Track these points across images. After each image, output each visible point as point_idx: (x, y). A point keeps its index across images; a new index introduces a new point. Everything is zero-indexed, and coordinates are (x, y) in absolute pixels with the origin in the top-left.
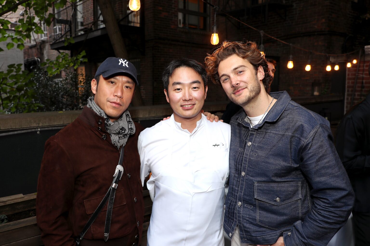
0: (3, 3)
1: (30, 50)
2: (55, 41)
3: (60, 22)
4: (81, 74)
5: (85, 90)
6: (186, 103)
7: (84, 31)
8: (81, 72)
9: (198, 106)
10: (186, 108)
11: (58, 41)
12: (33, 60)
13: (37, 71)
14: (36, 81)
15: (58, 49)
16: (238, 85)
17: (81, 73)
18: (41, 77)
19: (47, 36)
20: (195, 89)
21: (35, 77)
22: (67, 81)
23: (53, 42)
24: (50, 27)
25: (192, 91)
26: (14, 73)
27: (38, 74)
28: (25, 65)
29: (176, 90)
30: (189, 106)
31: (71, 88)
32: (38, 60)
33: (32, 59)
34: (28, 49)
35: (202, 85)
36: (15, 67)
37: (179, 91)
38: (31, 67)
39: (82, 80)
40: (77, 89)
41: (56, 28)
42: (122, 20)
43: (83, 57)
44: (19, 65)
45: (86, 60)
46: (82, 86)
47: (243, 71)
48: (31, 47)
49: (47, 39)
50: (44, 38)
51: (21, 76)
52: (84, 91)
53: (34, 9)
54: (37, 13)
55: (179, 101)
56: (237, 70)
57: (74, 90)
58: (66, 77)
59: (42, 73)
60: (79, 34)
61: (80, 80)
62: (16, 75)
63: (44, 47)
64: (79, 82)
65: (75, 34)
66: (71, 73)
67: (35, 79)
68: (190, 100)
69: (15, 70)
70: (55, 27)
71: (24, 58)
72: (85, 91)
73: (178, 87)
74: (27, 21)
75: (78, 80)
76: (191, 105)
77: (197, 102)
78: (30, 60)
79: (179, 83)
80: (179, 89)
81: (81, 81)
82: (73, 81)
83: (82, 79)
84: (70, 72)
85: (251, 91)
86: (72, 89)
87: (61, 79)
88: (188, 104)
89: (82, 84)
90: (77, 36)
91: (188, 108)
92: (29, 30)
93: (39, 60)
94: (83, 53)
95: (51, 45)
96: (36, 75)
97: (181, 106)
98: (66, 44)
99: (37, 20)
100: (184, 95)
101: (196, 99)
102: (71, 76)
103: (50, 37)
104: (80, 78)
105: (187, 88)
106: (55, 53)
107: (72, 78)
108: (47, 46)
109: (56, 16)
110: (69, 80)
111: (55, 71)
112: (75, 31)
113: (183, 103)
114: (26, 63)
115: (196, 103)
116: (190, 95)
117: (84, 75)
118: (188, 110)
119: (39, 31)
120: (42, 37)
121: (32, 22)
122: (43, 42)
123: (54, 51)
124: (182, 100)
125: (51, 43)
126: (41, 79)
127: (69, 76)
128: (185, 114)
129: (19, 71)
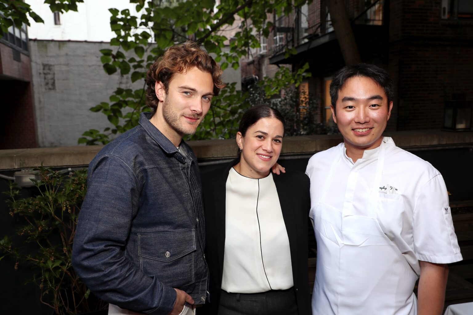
0: (220, 16)
1: (248, 67)
2: (275, 53)
3: (281, 30)
5: (307, 111)
6: (361, 126)
7: (308, 39)
8: (303, 89)
9: (377, 130)
10: (359, 133)
11: (278, 54)
12: (250, 78)
13: (253, 91)
14: (252, 102)
15: (277, 64)
17: (302, 91)
18: (257, 97)
19: (266, 49)
20: (374, 108)
21: (251, 98)
22: (287, 102)
23: (273, 55)
24: (269, 37)
25: (370, 110)
26: (228, 94)
27: (253, 94)
28: (243, 85)
29: (346, 107)
30: (364, 130)
31: (290, 110)
32: (256, 78)
33: (249, 77)
34: (246, 66)
35: (385, 101)
36: (229, 87)
37: (351, 109)
38: (249, 87)
39: (304, 100)
40: (298, 110)
41: (276, 39)
42: (357, 19)
43: (306, 71)
44: (233, 84)
45: (309, 75)
46: (304, 106)
48: (249, 64)
49: (266, 52)
50: (263, 52)
51: (235, 96)
52: (305, 113)
53: (252, 18)
54: (255, 23)
57: (293, 111)
58: (285, 96)
59: (258, 92)
60: (303, 42)
61: (301, 99)
62: (230, 96)
63: (263, 62)
64: (301, 102)
65: (298, 44)
66: (292, 91)
67: (251, 99)
68: (366, 122)
69: (229, 90)
70: (275, 38)
71: (242, 76)
72: (307, 114)
73: (350, 103)
74: (243, 35)
75: (299, 100)
76: (366, 130)
77: (376, 125)
78: (248, 79)
79: (351, 99)
80: (351, 107)
81: (302, 101)
82: (293, 101)
83: (303, 98)
84: (290, 90)
86: (292, 110)
87: (280, 100)
88: (362, 127)
89: (304, 105)
90: (299, 46)
91: (363, 133)
92: (246, 44)
94: (307, 66)
95: (270, 59)
96: (252, 95)
97: (353, 130)
98: (287, 57)
99: (254, 32)
100: (358, 116)
101: (375, 121)
102: (291, 95)
103: (269, 50)
104: (301, 97)
105: (362, 107)
106: (274, 68)
107: (291, 97)
108: (266, 61)
109: (277, 25)
110: (288, 100)
111: (274, 90)
112: (298, 39)
113: (355, 126)
114: (243, 82)
115: (374, 126)
116: (366, 116)
117: (307, 93)
118: (362, 135)
119: (256, 44)
120: (260, 51)
121: (249, 35)
122: (262, 56)
123: (273, 66)
124: (354, 122)
125: (270, 57)
126: (256, 100)
127: (288, 95)
128: (358, 142)
129: (233, 91)
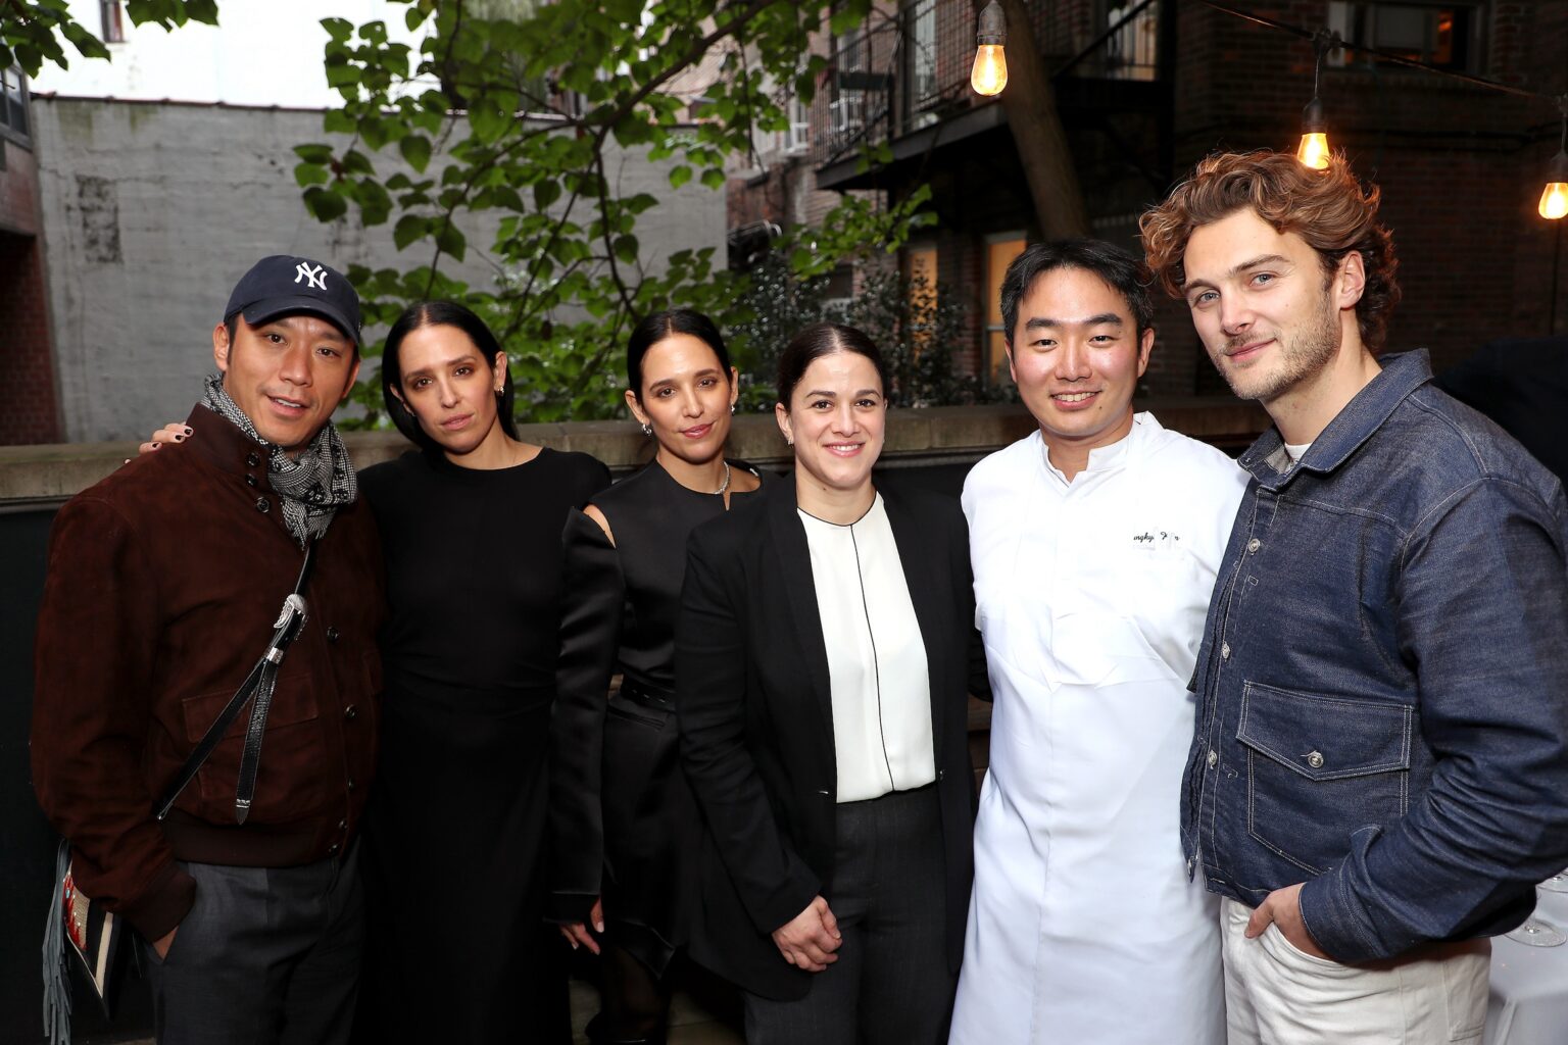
0: (661, 36)
1: (748, 196)
2: (833, 155)
3: (852, 82)
4: (916, 281)
5: (931, 340)
6: (1071, 388)
7: (937, 113)
8: (917, 272)
10: (1068, 404)
11: (842, 158)
12: (757, 229)
13: (764, 274)
14: (762, 309)
15: (840, 188)
16: (1248, 327)
17: (916, 276)
18: (776, 294)
19: (807, 140)
20: (1101, 343)
21: (759, 296)
22: (868, 310)
23: (827, 160)
24: (815, 102)
25: (1090, 348)
26: (688, 282)
27: (767, 285)
28: (731, 250)
29: (1036, 343)
30: (1078, 398)
31: (879, 335)
32: (774, 230)
33: (755, 226)
34: (742, 192)
35: (1129, 327)
36: (692, 262)
37: (1047, 347)
38: (751, 259)
39: (921, 303)
40: (905, 336)
41: (839, 108)
42: (1081, 58)
43: (922, 208)
44: (707, 252)
45: (931, 220)
46: (921, 324)
47: (1274, 276)
48: (754, 184)
49: (807, 150)
50: (797, 147)
51: (709, 289)
52: (925, 346)
53: (760, 44)
54: (770, 59)
55: (1045, 379)
56: (1252, 270)
57: (888, 339)
58: (864, 291)
59: (780, 279)
60: (922, 124)
61: (914, 301)
62: (695, 287)
63: (797, 181)
64: (912, 310)
65: (905, 128)
66: (885, 276)
67: (757, 301)
68: (1080, 378)
69: (690, 269)
70: (834, 106)
71: (729, 225)
72: (930, 346)
73: (1045, 333)
74: (734, 90)
75: (907, 302)
76: (1084, 396)
77: (1106, 385)
78: (747, 232)
79: (1047, 323)
80: (1046, 342)
81: (916, 307)
82: (889, 308)
83: (920, 298)
84: (878, 274)
85: (1293, 355)
86: (884, 336)
87: (847, 301)
88: (1074, 391)
89: (921, 319)
90: (910, 135)
91: (1075, 404)
92: (741, 122)
93: (778, 229)
94: (923, 194)
95: (818, 173)
96: (761, 288)
97: (1052, 396)
99: (768, 86)
100: (1062, 363)
101: (1104, 376)
102: (881, 287)
103: (817, 144)
104: (913, 295)
105: (1072, 340)
106: (832, 200)
107: (883, 296)
108: (807, 179)
109: (842, 67)
110: (873, 304)
111: (821, 263)
112: (906, 115)
113: (1058, 388)
114: (733, 244)
115: (1102, 388)
116: (1081, 361)
117: (932, 283)
118: (1073, 410)
119: (776, 120)
120: (788, 144)
121: (751, 94)
122: (795, 163)
123: (829, 193)
124: (1053, 378)
125: (819, 166)
126: (775, 302)
127: (874, 289)
128: (1063, 425)
129: (705, 274)
